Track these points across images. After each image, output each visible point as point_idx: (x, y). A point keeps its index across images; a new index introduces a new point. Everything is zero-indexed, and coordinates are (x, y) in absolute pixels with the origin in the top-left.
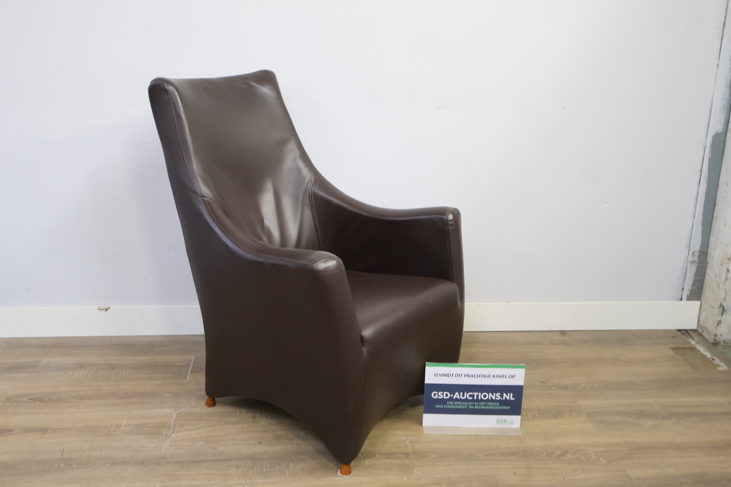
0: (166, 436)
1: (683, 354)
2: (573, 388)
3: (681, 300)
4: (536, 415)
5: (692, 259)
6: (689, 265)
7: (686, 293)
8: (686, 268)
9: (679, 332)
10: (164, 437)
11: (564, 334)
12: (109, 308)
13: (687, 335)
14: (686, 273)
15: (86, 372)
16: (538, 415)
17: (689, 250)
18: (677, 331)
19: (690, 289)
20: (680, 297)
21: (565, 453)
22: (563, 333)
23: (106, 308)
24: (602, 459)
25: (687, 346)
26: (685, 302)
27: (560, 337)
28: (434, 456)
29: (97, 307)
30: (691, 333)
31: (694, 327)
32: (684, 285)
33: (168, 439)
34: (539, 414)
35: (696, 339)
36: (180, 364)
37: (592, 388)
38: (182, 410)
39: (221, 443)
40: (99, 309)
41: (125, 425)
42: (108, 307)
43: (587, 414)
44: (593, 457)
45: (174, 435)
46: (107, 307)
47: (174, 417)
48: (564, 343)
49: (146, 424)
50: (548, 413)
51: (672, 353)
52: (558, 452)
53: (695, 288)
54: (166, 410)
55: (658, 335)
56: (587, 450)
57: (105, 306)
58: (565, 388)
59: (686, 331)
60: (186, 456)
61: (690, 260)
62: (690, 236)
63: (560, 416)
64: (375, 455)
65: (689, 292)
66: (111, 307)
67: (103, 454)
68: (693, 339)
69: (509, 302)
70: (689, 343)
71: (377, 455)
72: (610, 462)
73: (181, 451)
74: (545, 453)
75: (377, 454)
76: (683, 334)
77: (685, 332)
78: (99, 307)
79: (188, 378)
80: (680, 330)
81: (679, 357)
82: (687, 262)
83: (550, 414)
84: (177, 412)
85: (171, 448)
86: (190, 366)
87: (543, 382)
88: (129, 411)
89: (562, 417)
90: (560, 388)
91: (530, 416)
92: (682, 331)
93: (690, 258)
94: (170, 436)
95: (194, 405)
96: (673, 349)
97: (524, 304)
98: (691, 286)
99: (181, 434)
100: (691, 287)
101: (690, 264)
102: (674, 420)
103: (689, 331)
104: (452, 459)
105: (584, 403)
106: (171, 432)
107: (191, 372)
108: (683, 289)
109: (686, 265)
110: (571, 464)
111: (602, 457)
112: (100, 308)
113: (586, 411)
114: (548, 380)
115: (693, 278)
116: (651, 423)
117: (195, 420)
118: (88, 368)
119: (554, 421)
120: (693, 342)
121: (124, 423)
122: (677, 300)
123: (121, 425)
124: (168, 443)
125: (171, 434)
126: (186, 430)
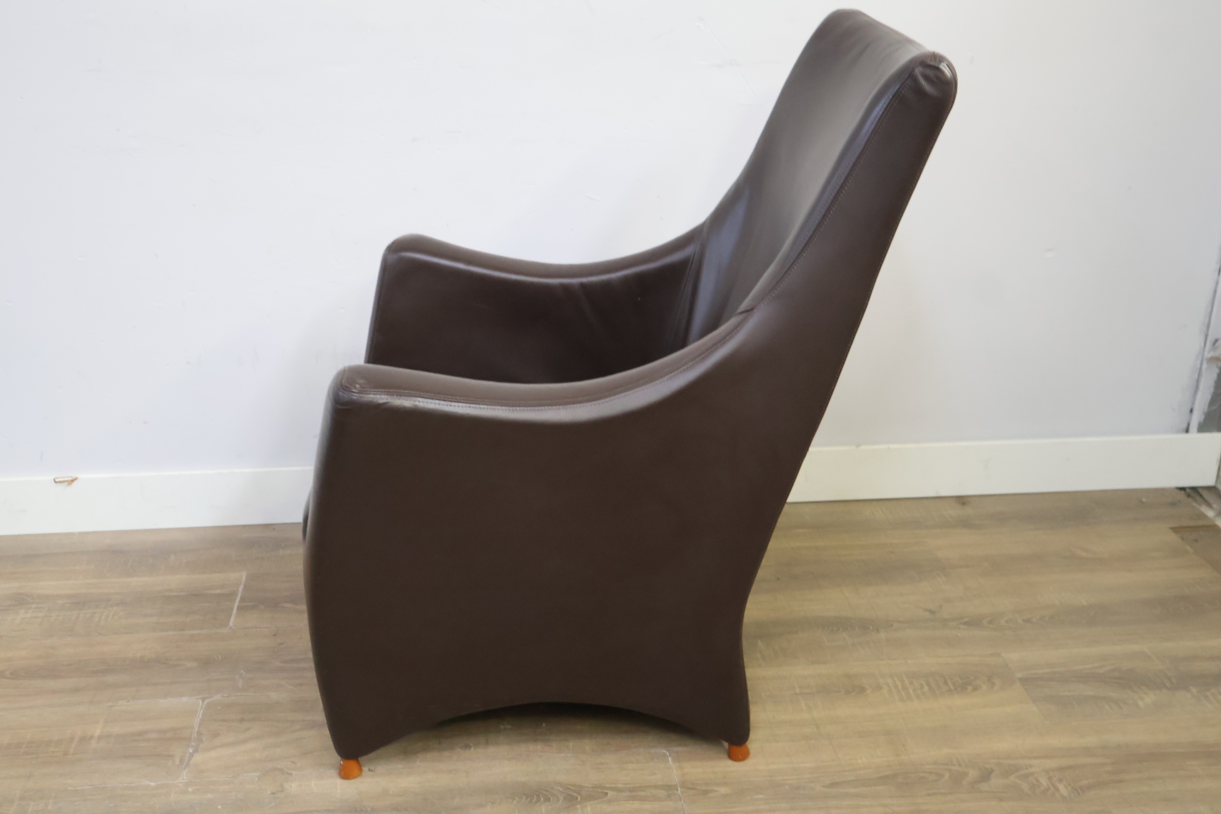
0: (182, 761)
1: (1196, 541)
2: (990, 622)
3: (1187, 431)
4: (922, 686)
5: (1212, 354)
6: (1205, 365)
7: (1197, 418)
8: (1198, 372)
9: (1183, 492)
10: (177, 762)
11: (964, 504)
12: (76, 479)
13: (1198, 498)
14: (1198, 381)
15: (29, 615)
16: (926, 688)
17: (1206, 336)
18: (1178, 491)
19: (1206, 411)
20: (1185, 426)
21: (986, 776)
22: (962, 500)
23: (70, 479)
24: (1061, 787)
25: (1201, 523)
26: (1194, 435)
27: (954, 512)
28: (723, 790)
29: (52, 478)
30: (1205, 494)
31: (1210, 481)
32: (1193, 403)
33: (185, 769)
34: (928, 684)
35: (1215, 506)
36: (218, 591)
37: (1028, 621)
38: (217, 697)
39: (293, 772)
40: (56, 482)
41: (100, 738)
42: (74, 478)
43: (1024, 681)
44: (1044, 782)
45: (198, 758)
46: (71, 477)
47: (200, 714)
48: (965, 524)
49: (141, 734)
50: (946, 683)
51: (1173, 538)
52: (973, 774)
53: (1214, 408)
54: (184, 699)
55: (1144, 500)
56: (1031, 766)
57: (68, 475)
58: (974, 622)
59: (1194, 489)
60: (220, 807)
61: (1208, 354)
62: (1209, 310)
63: (970, 688)
64: (606, 791)
65: (1203, 417)
66: (79, 476)
67: (50, 807)
68: (1209, 505)
69: (858, 445)
70: (1203, 516)
71: (610, 793)
72: (1079, 794)
73: (209, 796)
74: (947, 775)
75: (611, 789)
76: (1189, 496)
77: (1194, 492)
78: (56, 478)
79: (231, 623)
80: (1183, 489)
81: (1188, 547)
82: (1202, 358)
83: (949, 682)
84: (206, 702)
85: (190, 789)
86: (237, 595)
87: (932, 612)
88: (110, 704)
89: (976, 689)
90: (965, 623)
91: (911, 691)
92: (1188, 490)
93: (1209, 352)
94: (190, 759)
95: (240, 685)
96: (1175, 530)
97: (889, 448)
98: (1207, 404)
99: (213, 754)
100: (1206, 407)
101: (1208, 363)
102: (1194, 690)
103: (1200, 490)
104: (761, 796)
105: (1014, 656)
106: (191, 750)
107: (239, 608)
108: (1191, 411)
109: (1199, 366)
110: (1001, 800)
111: (1061, 781)
112: (57, 480)
113: (1019, 675)
114: (941, 607)
115: (1212, 390)
116: (1149, 698)
117: (242, 720)
118: (34, 606)
119: (959, 701)
120: (1210, 513)
121: (97, 733)
122: (1178, 432)
123: (92, 737)
124: (184, 776)
125: (192, 755)
126: (223, 745)
